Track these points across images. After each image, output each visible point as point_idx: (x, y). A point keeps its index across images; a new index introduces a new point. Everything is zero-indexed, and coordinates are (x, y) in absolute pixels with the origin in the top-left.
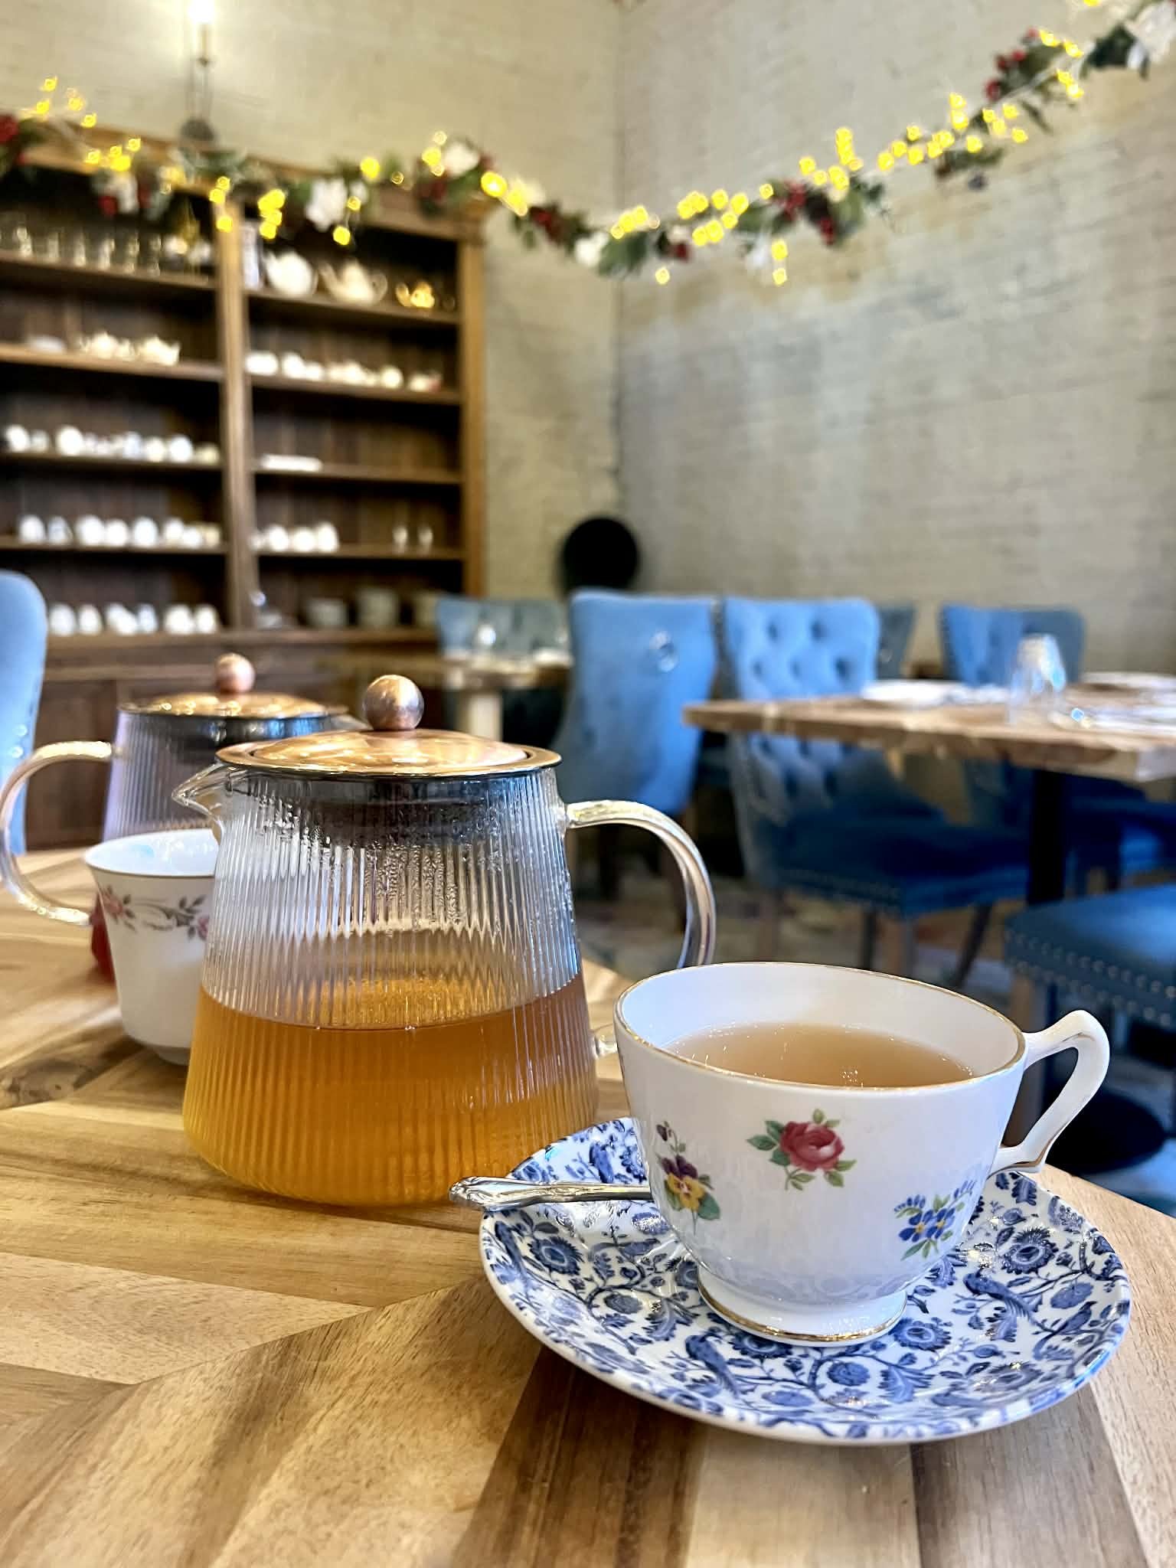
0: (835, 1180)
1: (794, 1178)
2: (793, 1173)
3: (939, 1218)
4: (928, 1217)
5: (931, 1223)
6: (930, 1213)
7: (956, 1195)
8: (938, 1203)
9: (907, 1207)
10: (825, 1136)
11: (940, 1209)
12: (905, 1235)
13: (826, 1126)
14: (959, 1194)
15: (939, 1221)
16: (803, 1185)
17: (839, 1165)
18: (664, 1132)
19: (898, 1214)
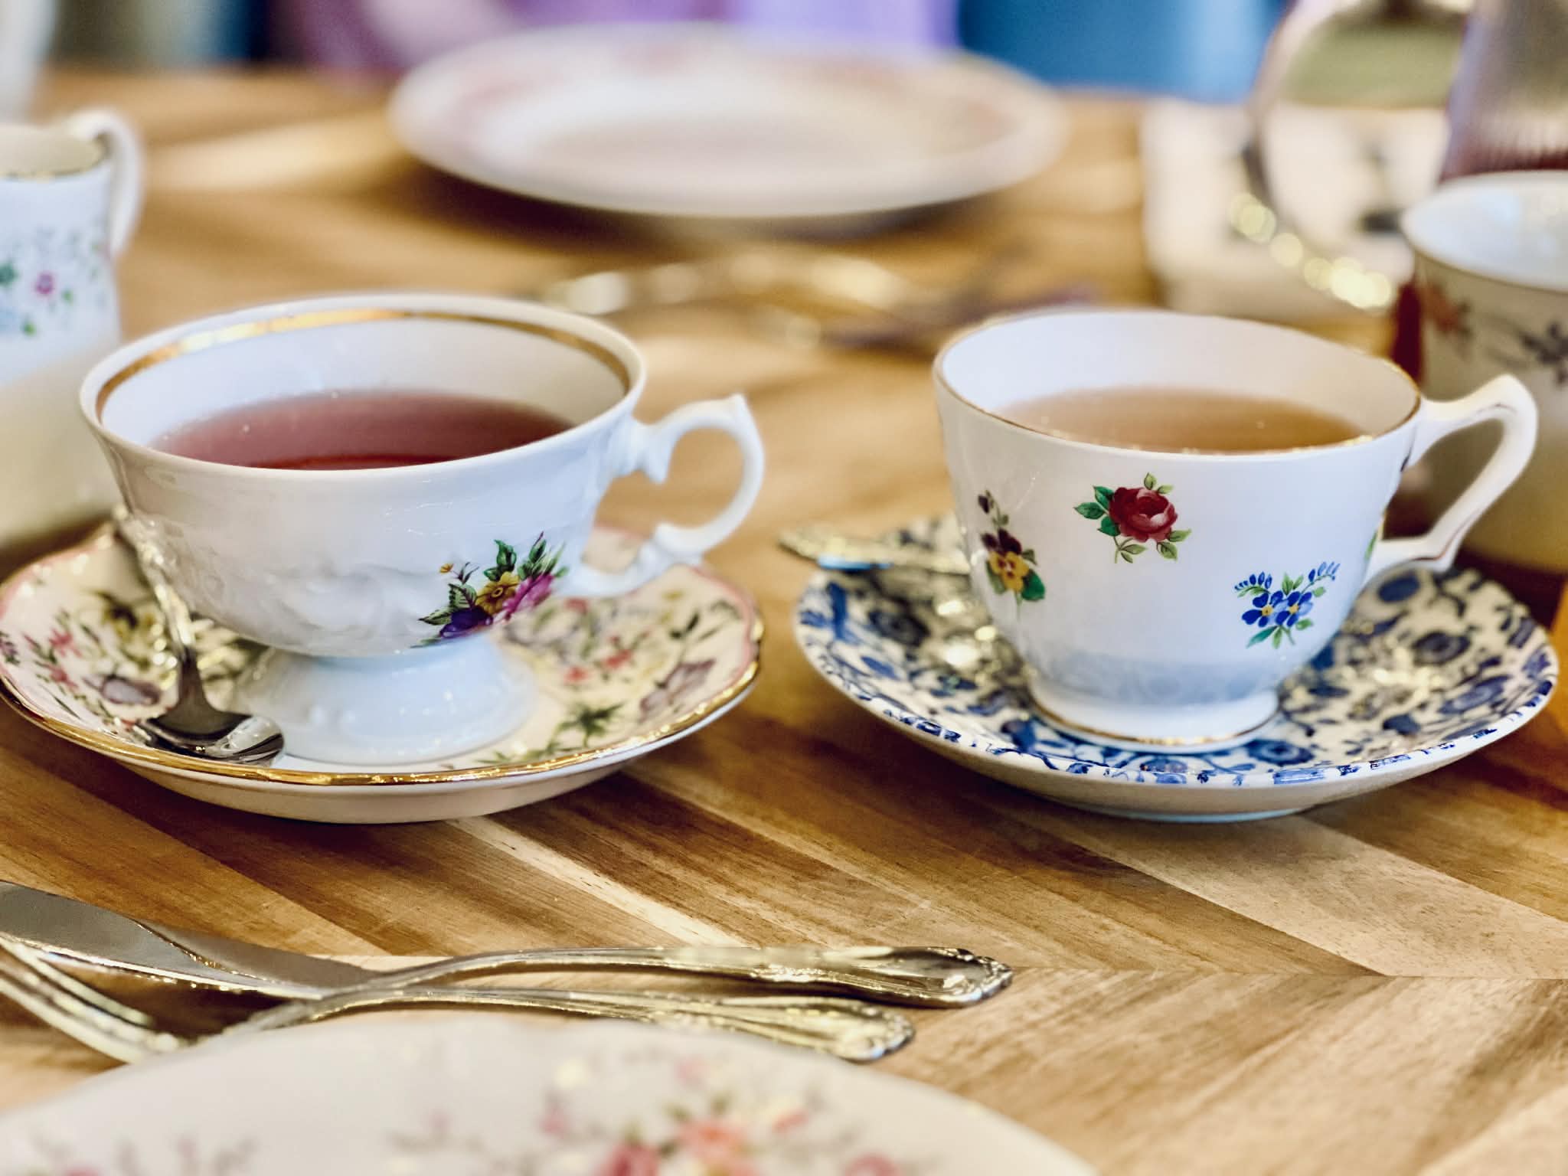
0: (1167, 551)
1: (1124, 549)
2: (1123, 544)
3: (1291, 602)
4: (1276, 598)
5: (1281, 607)
6: (1279, 595)
7: (1311, 576)
8: (1288, 585)
9: (1250, 585)
10: (1157, 502)
11: (1292, 591)
12: (1249, 617)
13: (1158, 492)
14: (1316, 577)
15: (1291, 604)
16: (1132, 556)
17: (1173, 535)
18: (985, 503)
19: (1240, 592)
